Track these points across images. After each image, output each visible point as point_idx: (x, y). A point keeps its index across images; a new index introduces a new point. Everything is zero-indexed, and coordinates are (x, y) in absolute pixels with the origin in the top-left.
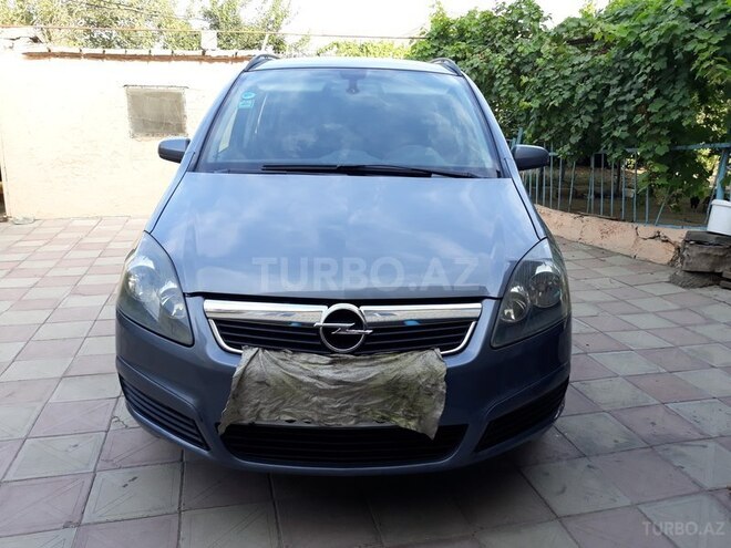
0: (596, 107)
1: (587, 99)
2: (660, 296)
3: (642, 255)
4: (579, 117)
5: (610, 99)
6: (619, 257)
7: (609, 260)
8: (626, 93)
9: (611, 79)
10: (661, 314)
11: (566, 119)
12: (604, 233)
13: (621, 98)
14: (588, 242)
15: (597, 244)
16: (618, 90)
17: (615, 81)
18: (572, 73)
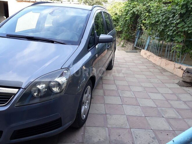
0: (165, 24)
1: (163, 21)
2: (169, 88)
3: (175, 73)
4: (160, 27)
5: (169, 22)
6: (168, 73)
7: (164, 73)
8: (174, 20)
9: (170, 15)
10: (163, 94)
11: (157, 27)
12: (166, 65)
13: (172, 22)
14: (162, 67)
15: (164, 68)
16: (172, 19)
17: (171, 16)
18: (161, 13)
